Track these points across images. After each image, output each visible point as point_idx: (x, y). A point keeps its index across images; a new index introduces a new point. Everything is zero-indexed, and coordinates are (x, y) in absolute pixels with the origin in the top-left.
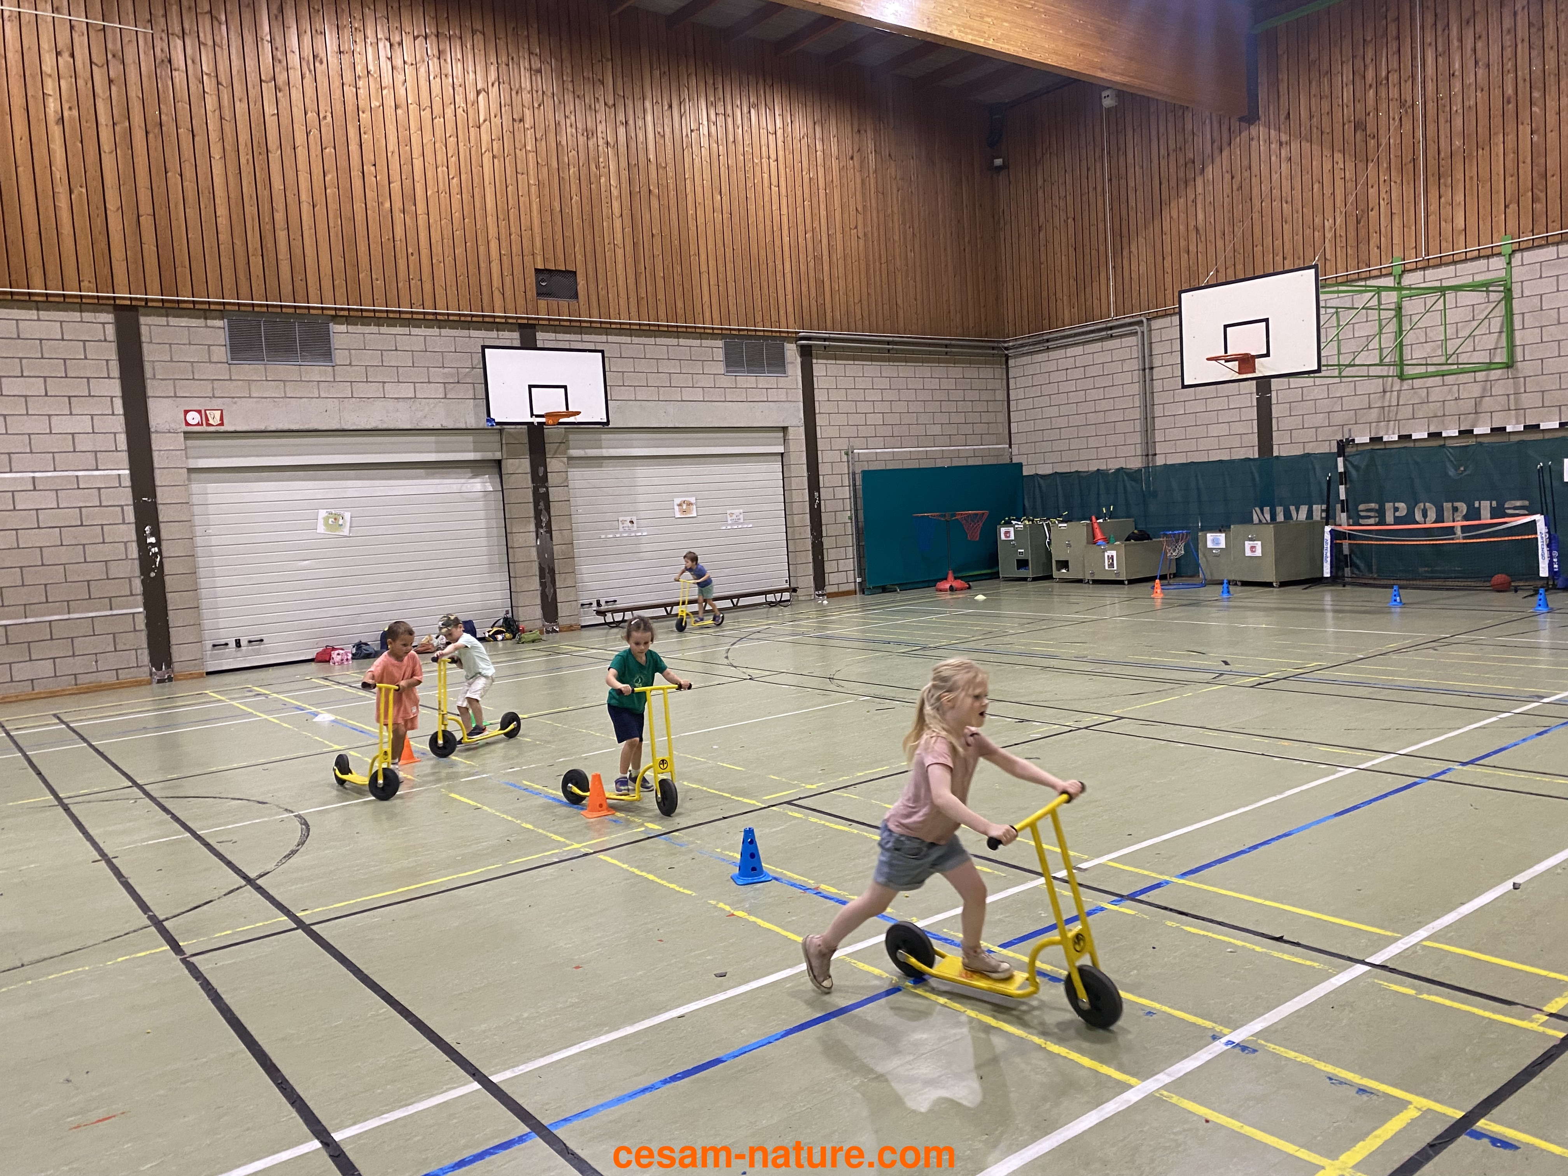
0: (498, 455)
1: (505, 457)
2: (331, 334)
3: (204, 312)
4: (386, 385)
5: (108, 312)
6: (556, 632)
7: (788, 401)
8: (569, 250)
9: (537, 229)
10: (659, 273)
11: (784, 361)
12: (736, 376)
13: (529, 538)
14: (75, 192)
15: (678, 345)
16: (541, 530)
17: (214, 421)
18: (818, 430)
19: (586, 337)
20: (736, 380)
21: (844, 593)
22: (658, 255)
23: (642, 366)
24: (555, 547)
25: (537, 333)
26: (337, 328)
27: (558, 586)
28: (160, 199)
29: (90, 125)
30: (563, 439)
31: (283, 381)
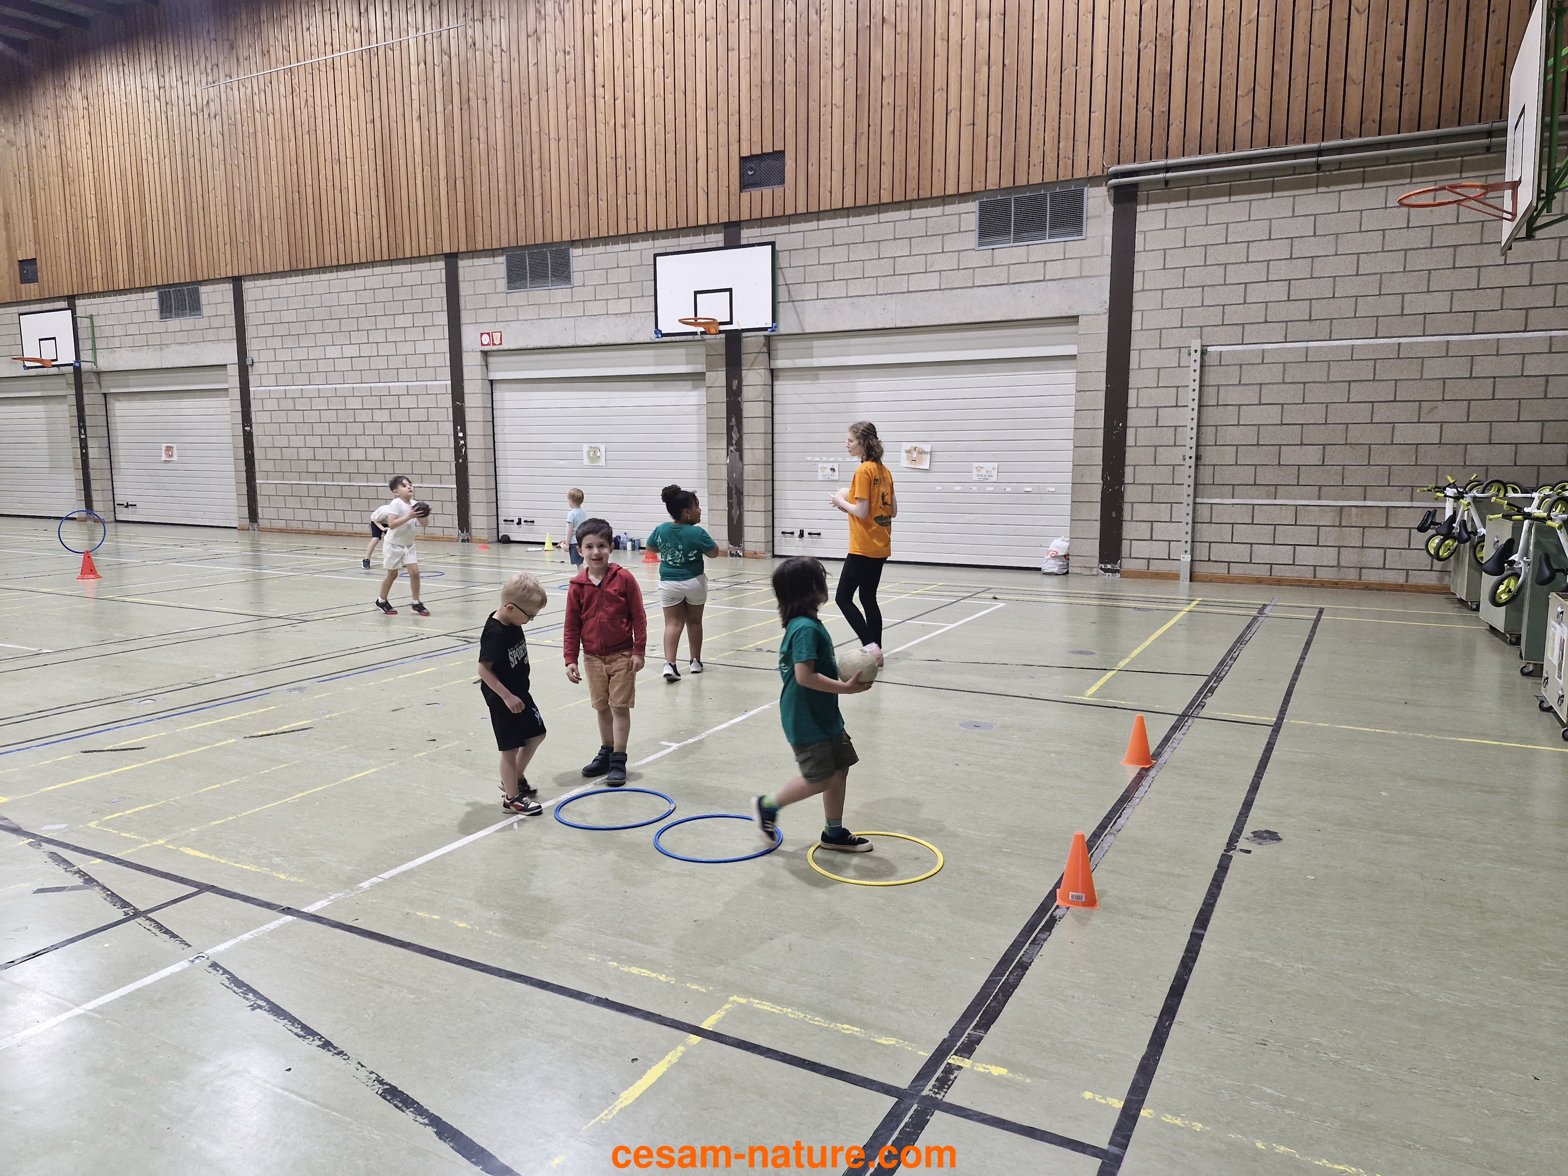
1: (708, 368)
2: (571, 258)
3: (491, 253)
4: (609, 302)
5: (441, 261)
6: (740, 556)
7: (1081, 277)
8: (779, 126)
9: (745, 110)
10: (887, 128)
11: (1081, 217)
12: (993, 249)
13: (722, 457)
14: (425, 170)
15: (910, 219)
16: (732, 448)
17: (497, 342)
18: (1136, 317)
19: (794, 227)
20: (993, 254)
21: (1158, 574)
22: (888, 103)
23: (859, 252)
24: (745, 467)
25: (742, 231)
26: (575, 252)
27: (745, 509)
28: (467, 163)
29: (432, 115)
30: (761, 349)
31: (539, 305)
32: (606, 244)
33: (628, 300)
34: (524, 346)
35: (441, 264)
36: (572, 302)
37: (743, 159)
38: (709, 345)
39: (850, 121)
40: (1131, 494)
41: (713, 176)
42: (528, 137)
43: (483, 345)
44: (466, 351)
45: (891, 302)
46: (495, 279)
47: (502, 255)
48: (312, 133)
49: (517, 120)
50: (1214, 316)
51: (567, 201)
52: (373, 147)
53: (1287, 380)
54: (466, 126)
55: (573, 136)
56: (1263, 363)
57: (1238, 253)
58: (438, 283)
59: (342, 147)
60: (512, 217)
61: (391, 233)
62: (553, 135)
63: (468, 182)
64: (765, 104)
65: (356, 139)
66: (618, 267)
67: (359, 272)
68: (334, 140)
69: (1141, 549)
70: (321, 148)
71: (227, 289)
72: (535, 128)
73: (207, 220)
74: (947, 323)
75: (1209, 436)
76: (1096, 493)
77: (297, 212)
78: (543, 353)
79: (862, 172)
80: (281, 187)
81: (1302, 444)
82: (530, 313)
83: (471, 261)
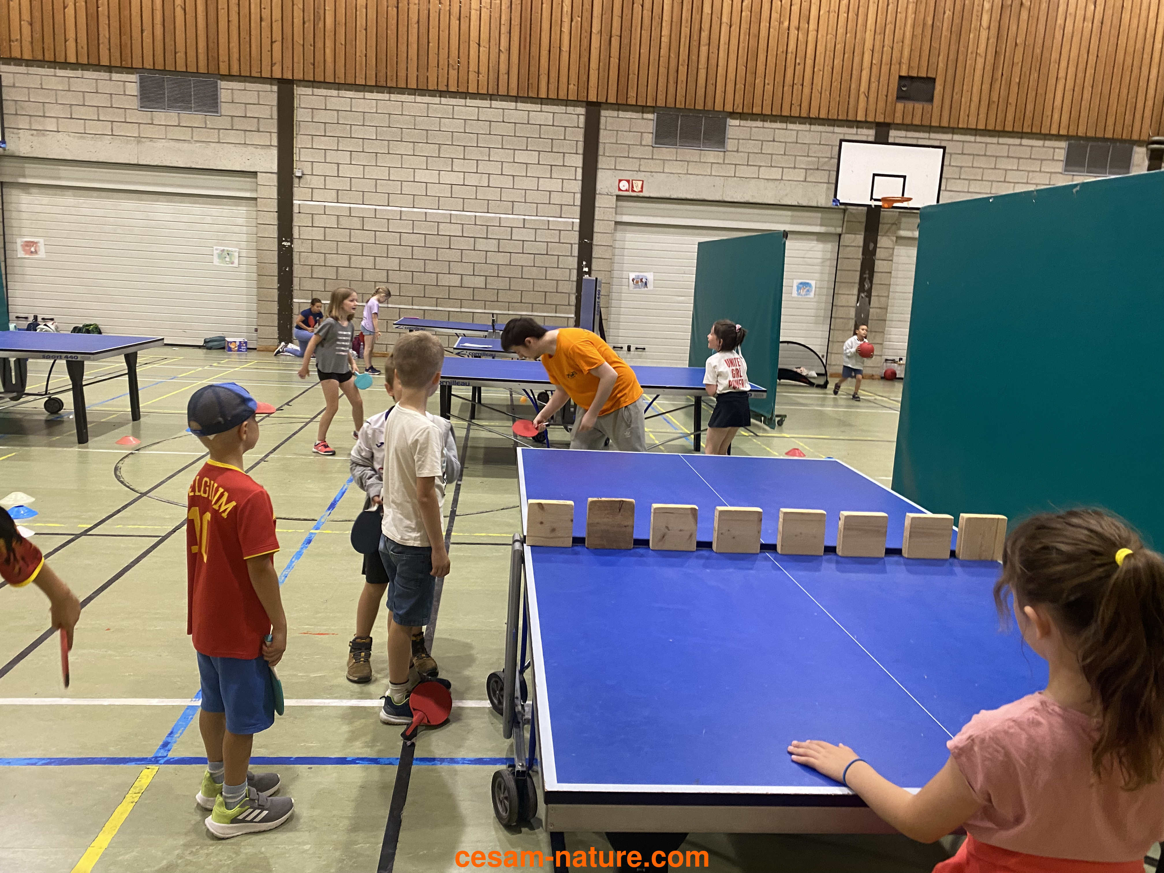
0: (839, 230)
1: (844, 231)
2: (727, 126)
3: (643, 109)
4: (761, 168)
5: (582, 107)
8: (933, 60)
9: (907, 42)
10: (1015, 79)
11: (1129, 164)
12: (1073, 175)
13: (852, 300)
15: (1022, 145)
16: (863, 295)
17: (637, 189)
22: (1018, 63)
24: (871, 310)
25: (891, 132)
26: (733, 122)
30: (895, 221)
31: (688, 161)
32: (763, 121)
33: (781, 169)
34: (667, 195)
35: (582, 110)
36: (724, 163)
37: (901, 77)
39: (989, 68)
43: (620, 190)
44: (600, 194)
46: (642, 133)
47: (653, 113)
58: (575, 127)
66: (774, 141)
71: (271, 90)
82: (678, 168)
83: (616, 112)
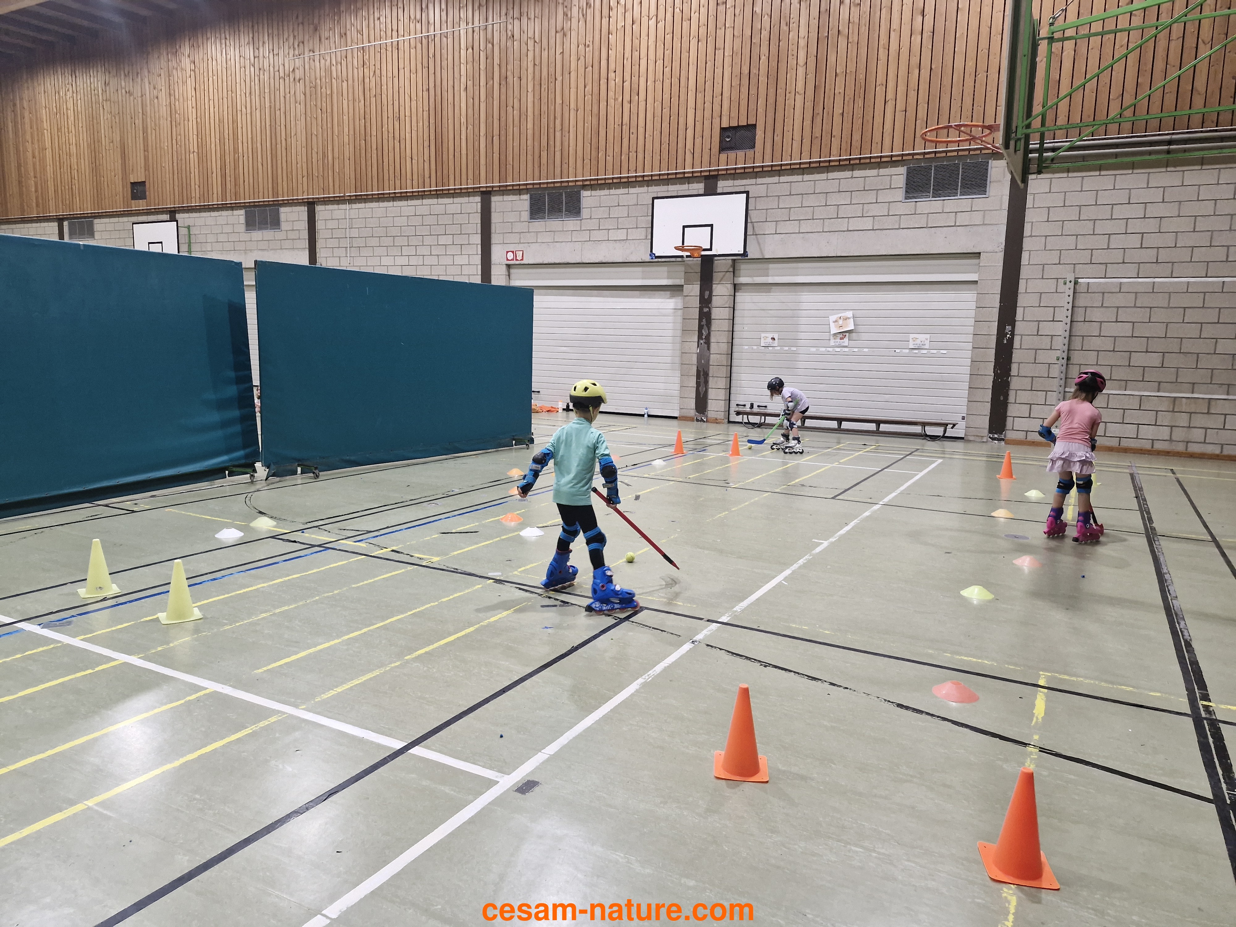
0: (680, 282)
1: (685, 282)
2: (581, 198)
3: (519, 191)
5: (479, 196)
6: (704, 421)
7: (984, 224)
8: (752, 106)
9: (726, 94)
10: (838, 111)
11: (986, 180)
12: (916, 202)
13: (693, 346)
14: (468, 128)
15: (852, 177)
16: (702, 342)
17: (519, 258)
18: (1025, 256)
19: (760, 181)
20: (916, 206)
21: (1033, 442)
22: (840, 93)
23: (810, 201)
24: (711, 356)
25: (719, 182)
26: (585, 193)
27: (710, 387)
28: (503, 124)
29: (477, 88)
30: (729, 269)
31: (554, 231)
32: (610, 189)
33: (625, 230)
34: (540, 261)
35: (478, 199)
36: (581, 230)
37: (723, 130)
38: (688, 265)
39: (809, 105)
40: (1015, 383)
41: (698, 141)
42: (553, 108)
43: (508, 260)
44: (494, 264)
45: (834, 237)
46: (520, 211)
47: (527, 194)
48: (379, 97)
49: (544, 94)
50: (1085, 256)
51: (581, 156)
52: (427, 109)
53: (1137, 305)
54: (503, 97)
55: (588, 108)
56: (1120, 292)
57: (1105, 213)
58: (475, 213)
59: (402, 109)
60: (536, 166)
61: (439, 174)
62: (573, 106)
63: (503, 138)
64: (742, 90)
65: (414, 103)
66: (619, 205)
67: (411, 202)
68: (396, 103)
69: (1021, 424)
70: (385, 108)
71: (303, 211)
72: (559, 101)
73: (289, 159)
74: (878, 254)
75: (1077, 343)
76: (989, 382)
77: (363, 155)
78: (554, 268)
79: (817, 142)
80: (350, 136)
81: (1147, 352)
82: (548, 238)
83: (502, 197)
